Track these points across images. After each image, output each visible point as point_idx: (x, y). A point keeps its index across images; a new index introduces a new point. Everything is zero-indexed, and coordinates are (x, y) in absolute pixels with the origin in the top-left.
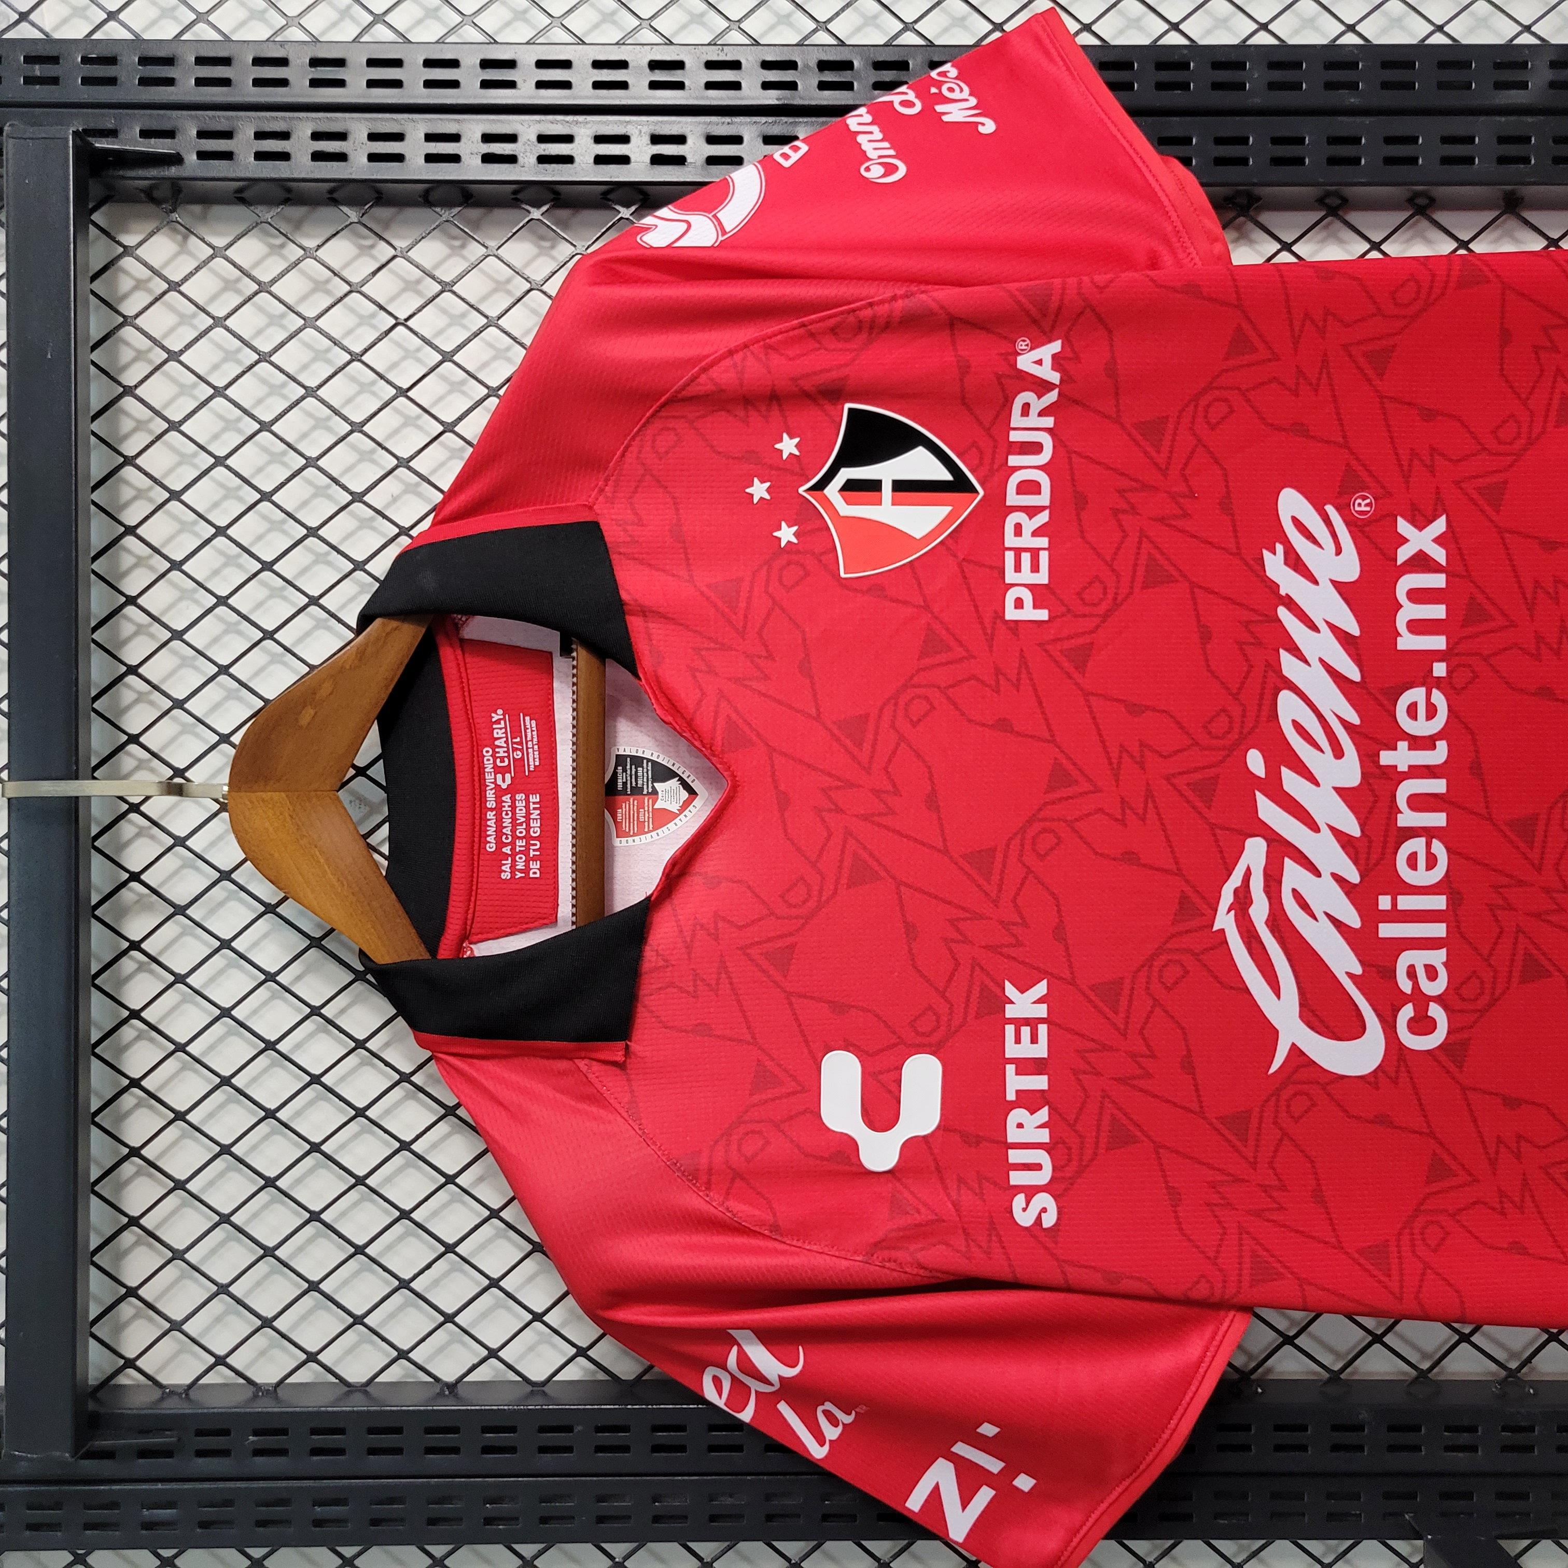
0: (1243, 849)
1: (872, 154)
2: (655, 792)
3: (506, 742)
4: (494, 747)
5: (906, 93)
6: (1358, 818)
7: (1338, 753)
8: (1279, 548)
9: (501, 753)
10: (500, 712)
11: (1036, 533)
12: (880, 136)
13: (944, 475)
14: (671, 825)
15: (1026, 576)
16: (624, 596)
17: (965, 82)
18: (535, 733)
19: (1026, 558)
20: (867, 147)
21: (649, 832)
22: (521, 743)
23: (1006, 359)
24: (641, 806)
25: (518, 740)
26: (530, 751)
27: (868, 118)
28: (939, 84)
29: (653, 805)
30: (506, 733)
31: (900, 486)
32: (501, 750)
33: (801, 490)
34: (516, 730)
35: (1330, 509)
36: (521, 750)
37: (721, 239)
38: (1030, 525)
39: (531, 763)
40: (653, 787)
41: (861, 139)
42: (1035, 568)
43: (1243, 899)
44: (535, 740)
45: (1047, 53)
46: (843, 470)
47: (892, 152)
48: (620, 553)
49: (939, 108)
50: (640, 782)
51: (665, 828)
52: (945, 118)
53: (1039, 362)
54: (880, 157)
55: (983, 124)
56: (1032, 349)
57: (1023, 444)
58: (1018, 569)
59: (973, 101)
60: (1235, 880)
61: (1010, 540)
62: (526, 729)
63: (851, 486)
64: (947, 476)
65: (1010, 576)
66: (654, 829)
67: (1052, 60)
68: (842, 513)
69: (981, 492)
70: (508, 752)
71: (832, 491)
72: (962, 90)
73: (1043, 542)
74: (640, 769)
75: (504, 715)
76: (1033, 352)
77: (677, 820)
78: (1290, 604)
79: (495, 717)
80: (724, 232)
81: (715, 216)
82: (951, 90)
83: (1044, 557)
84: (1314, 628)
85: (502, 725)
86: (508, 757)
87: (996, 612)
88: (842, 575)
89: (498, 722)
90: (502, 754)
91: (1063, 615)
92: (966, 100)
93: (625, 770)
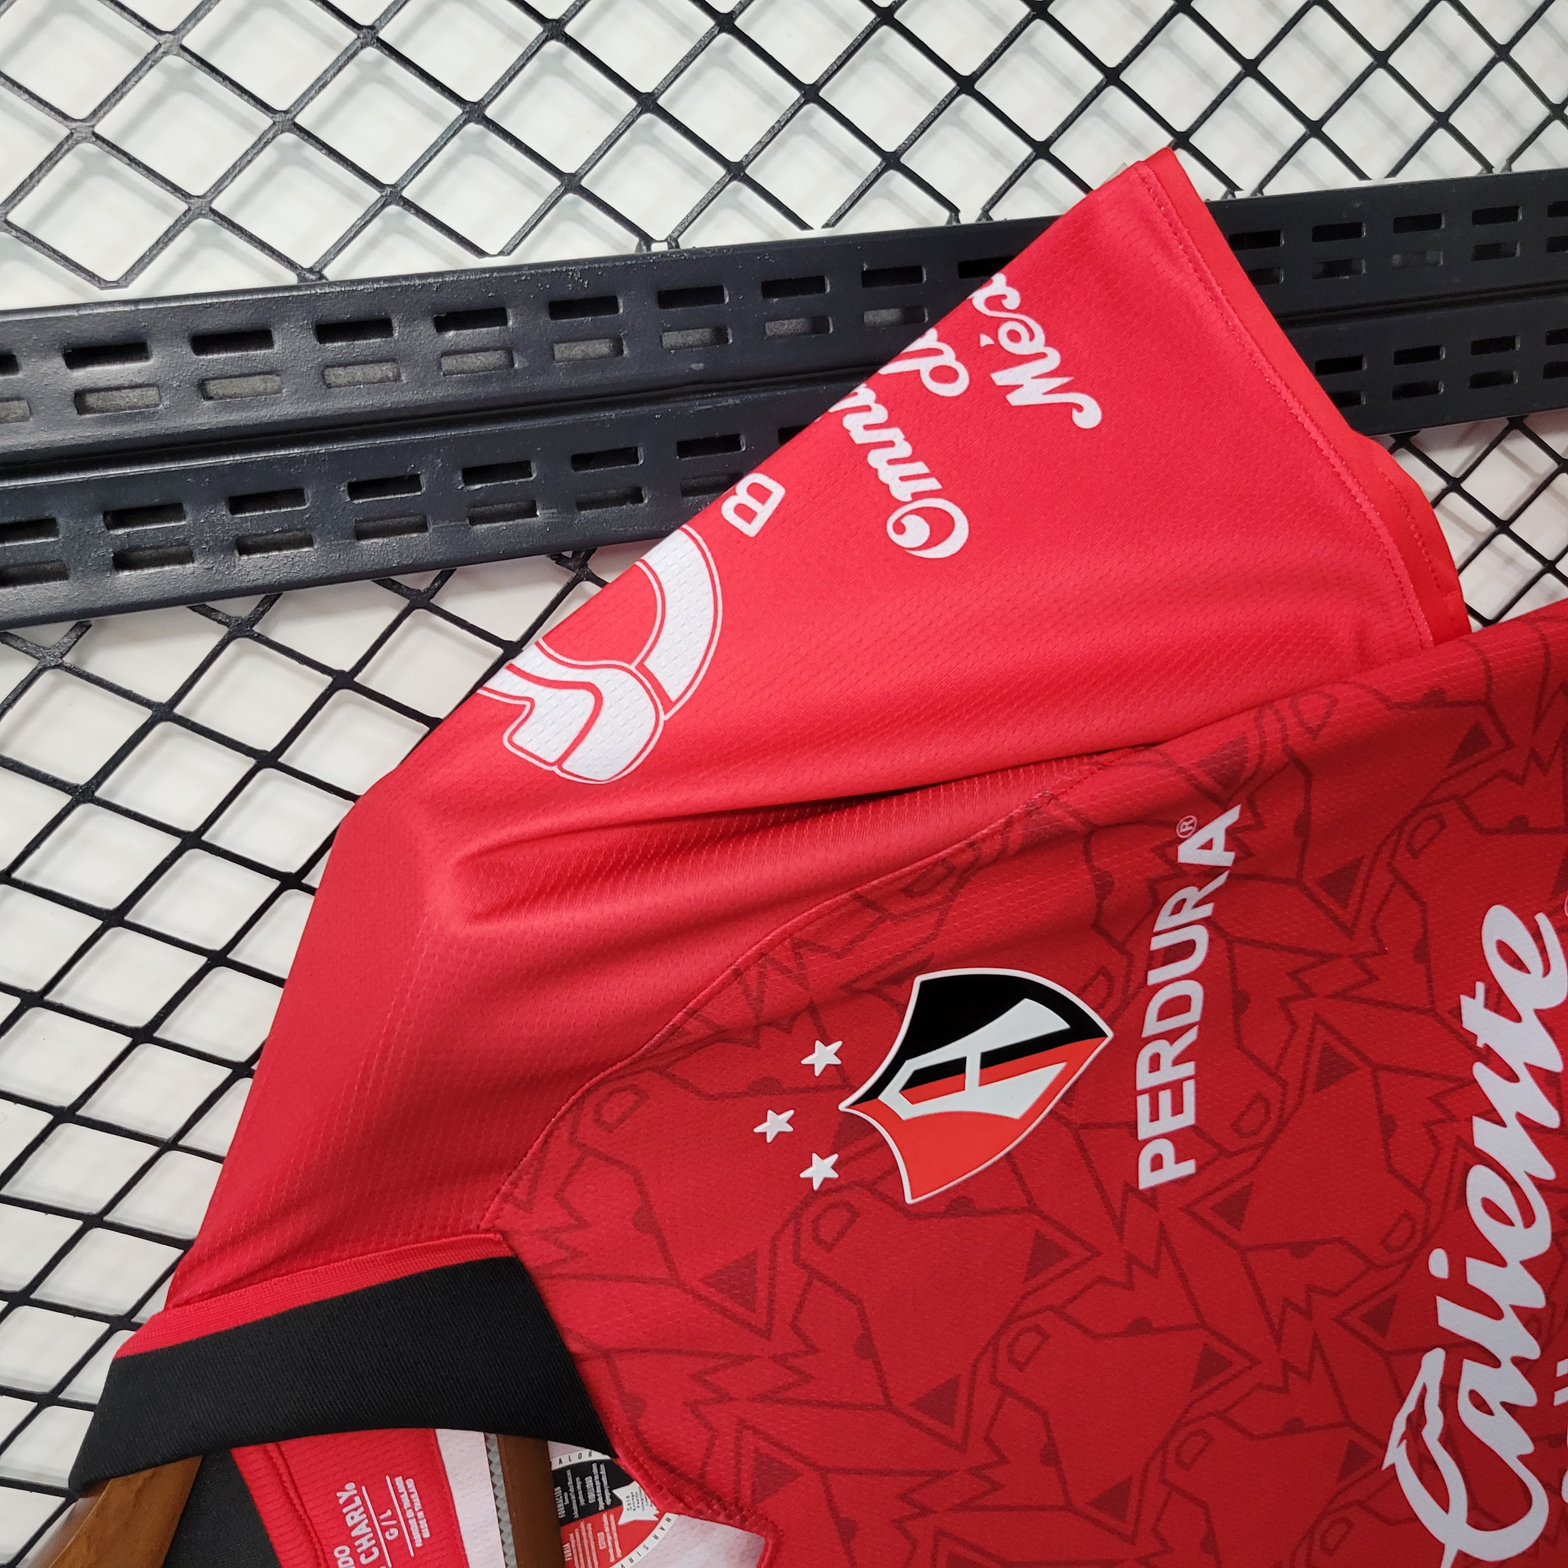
0: (1419, 1366)
1: (901, 491)
2: (617, 1503)
3: (370, 1524)
4: (351, 1542)
5: (938, 352)
6: (1543, 1288)
7: (1529, 1219)
8: (1480, 987)
9: (365, 1543)
10: (350, 1486)
11: (1178, 1061)
12: (904, 449)
13: (1058, 1024)
14: (649, 1541)
15: (1169, 1122)
16: (575, 1346)
17: (1037, 320)
18: (415, 1497)
19: (1165, 1098)
20: (888, 475)
21: (617, 1560)
22: (394, 1517)
23: (1162, 856)
24: (598, 1528)
25: (389, 1513)
26: (413, 1522)
27: (880, 414)
28: (993, 326)
29: (617, 1520)
30: (366, 1511)
31: (991, 1059)
32: (364, 1541)
33: (843, 1107)
34: (382, 1502)
35: (1542, 919)
36: (398, 1526)
37: (663, 718)
38: (1168, 1051)
39: (417, 1536)
40: (613, 1497)
41: (876, 459)
42: (1177, 1109)
43: (1417, 1420)
44: (418, 1506)
45: (1164, 245)
46: (908, 1063)
47: (933, 484)
48: (552, 1277)
49: (1001, 378)
50: (591, 1496)
51: (640, 1549)
52: (1015, 399)
53: (1208, 846)
54: (916, 496)
55: (1080, 408)
56: (1200, 827)
57: (1169, 949)
58: (1155, 1116)
59: (1054, 359)
60: (1410, 1405)
61: (1145, 1079)
62: (398, 1495)
63: (920, 1078)
64: (1062, 1025)
65: (1145, 1129)
66: (625, 1554)
67: (1172, 259)
68: (904, 1116)
69: (1110, 1033)
70: (376, 1536)
71: (891, 1096)
72: (1032, 337)
73: (1189, 1069)
74: (589, 1480)
75: (358, 1488)
76: (1201, 832)
77: (657, 1531)
78: (1490, 1057)
79: (343, 1496)
80: (668, 704)
81: (641, 667)
82: (1014, 336)
83: (1189, 1089)
84: (1511, 1076)
85: (358, 1500)
86: (378, 1545)
87: (1127, 1185)
88: (909, 1200)
89: (350, 1501)
90: (366, 1545)
91: (1214, 1160)
92: (1042, 356)
93: (565, 1489)
